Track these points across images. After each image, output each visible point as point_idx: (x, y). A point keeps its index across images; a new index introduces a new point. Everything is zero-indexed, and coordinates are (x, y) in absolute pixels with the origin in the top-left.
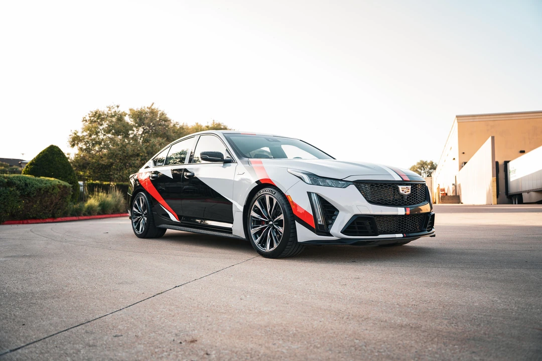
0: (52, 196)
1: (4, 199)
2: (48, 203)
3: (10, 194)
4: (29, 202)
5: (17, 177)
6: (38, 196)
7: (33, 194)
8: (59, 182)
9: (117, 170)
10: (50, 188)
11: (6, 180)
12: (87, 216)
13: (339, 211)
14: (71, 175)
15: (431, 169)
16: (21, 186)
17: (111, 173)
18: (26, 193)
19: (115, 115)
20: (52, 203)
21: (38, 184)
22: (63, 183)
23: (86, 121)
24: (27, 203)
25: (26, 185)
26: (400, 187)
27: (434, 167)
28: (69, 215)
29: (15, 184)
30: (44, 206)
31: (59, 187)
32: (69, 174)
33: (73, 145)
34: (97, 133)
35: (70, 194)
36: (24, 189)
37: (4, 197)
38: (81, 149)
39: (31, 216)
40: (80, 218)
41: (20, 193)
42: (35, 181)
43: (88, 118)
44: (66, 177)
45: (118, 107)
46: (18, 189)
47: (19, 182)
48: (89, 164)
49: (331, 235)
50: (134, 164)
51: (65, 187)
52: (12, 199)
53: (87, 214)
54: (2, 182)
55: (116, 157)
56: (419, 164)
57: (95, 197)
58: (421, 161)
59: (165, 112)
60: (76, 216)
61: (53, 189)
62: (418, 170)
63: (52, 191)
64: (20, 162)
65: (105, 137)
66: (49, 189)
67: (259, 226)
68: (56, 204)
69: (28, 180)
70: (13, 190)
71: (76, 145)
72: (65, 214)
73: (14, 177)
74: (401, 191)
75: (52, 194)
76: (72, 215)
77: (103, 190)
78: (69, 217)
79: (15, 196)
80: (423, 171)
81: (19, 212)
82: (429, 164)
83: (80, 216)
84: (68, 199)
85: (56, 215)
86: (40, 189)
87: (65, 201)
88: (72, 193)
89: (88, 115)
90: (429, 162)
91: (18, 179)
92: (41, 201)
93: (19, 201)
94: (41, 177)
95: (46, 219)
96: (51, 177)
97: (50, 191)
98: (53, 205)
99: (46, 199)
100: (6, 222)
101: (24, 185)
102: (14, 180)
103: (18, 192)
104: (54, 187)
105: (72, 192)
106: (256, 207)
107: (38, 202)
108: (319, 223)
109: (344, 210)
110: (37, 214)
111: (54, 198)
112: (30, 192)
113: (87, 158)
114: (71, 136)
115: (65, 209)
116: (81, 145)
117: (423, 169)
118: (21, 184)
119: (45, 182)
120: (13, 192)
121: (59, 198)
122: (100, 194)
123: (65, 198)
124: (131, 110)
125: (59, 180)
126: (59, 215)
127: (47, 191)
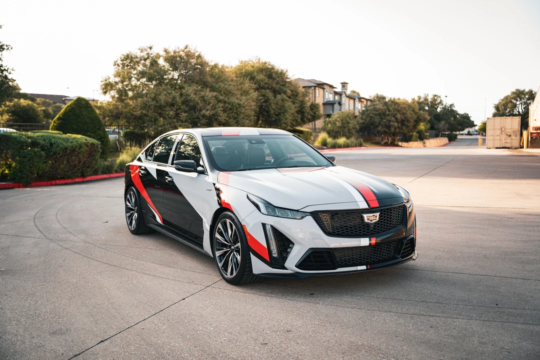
0: (80, 155)
1: (29, 160)
2: (77, 162)
3: (35, 155)
4: (56, 163)
5: (42, 136)
6: (65, 155)
7: (59, 154)
8: (86, 140)
9: (152, 121)
10: (76, 146)
11: (30, 140)
12: (119, 173)
13: (294, 244)
14: (101, 130)
15: (528, 99)
16: (46, 146)
17: (145, 125)
18: (52, 153)
19: (148, 58)
20: (79, 162)
21: (64, 143)
22: (91, 140)
23: (118, 65)
24: (53, 164)
25: (51, 144)
26: (365, 216)
27: (532, 96)
28: (100, 173)
29: (39, 144)
30: (72, 166)
31: (87, 145)
32: (98, 129)
33: (105, 93)
34: (130, 79)
35: (98, 151)
36: (49, 149)
37: (28, 159)
38: (113, 97)
39: (59, 177)
40: (112, 175)
41: (46, 153)
42: (60, 140)
43: (120, 62)
44: (95, 132)
45: (151, 48)
46: (43, 149)
47: (43, 142)
48: (122, 114)
49: (285, 269)
50: (168, 115)
51: (92, 144)
52: (37, 160)
53: (119, 170)
54: (26, 142)
55: (149, 107)
56: (513, 93)
57: (128, 152)
58: (517, 90)
59: (202, 54)
60: (107, 174)
61: (80, 148)
62: (513, 100)
63: (79, 150)
64: (64, 99)
65: (139, 83)
66: (75, 148)
67: (222, 249)
68: (84, 163)
69: (53, 139)
70: (38, 151)
71: (108, 93)
72: (95, 173)
73: (38, 137)
74: (366, 220)
75: (79, 153)
76: (103, 173)
77: (136, 144)
78: (100, 175)
79: (40, 157)
80: (518, 103)
81: (46, 173)
82: (527, 93)
83: (111, 173)
84: (97, 157)
85: (85, 174)
86: (66, 149)
87: (94, 159)
88: (101, 151)
89: (120, 59)
90: (527, 90)
91: (43, 138)
92: (68, 160)
93: (45, 162)
94: (68, 134)
95: (75, 178)
96: (78, 134)
97: (77, 150)
98: (81, 164)
99: (73, 158)
100: (33, 184)
101: (49, 145)
102: (39, 141)
103: (43, 153)
104: (80, 145)
105: (101, 148)
106: (219, 229)
107: (65, 162)
108: (274, 255)
109: (299, 243)
110: (65, 174)
111: (81, 157)
112: (56, 152)
113: (120, 107)
114: (103, 83)
115: (94, 167)
116: (113, 93)
117: (519, 100)
118: (46, 144)
119: (71, 140)
120: (38, 153)
121: (88, 156)
122: (133, 148)
123: (94, 156)
124: (166, 51)
125: (86, 137)
126: (88, 174)
127: (74, 151)
